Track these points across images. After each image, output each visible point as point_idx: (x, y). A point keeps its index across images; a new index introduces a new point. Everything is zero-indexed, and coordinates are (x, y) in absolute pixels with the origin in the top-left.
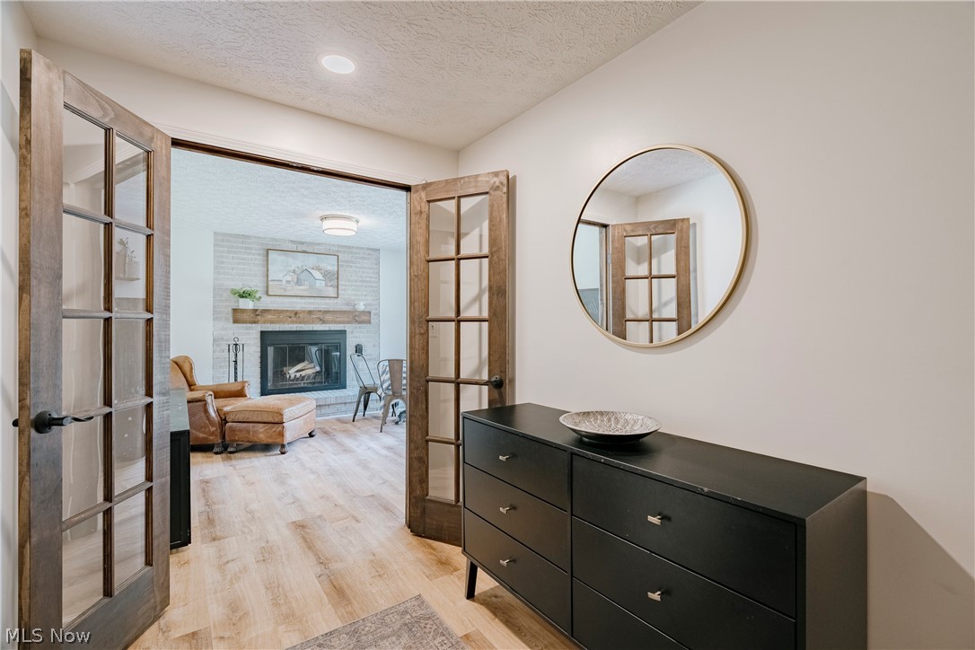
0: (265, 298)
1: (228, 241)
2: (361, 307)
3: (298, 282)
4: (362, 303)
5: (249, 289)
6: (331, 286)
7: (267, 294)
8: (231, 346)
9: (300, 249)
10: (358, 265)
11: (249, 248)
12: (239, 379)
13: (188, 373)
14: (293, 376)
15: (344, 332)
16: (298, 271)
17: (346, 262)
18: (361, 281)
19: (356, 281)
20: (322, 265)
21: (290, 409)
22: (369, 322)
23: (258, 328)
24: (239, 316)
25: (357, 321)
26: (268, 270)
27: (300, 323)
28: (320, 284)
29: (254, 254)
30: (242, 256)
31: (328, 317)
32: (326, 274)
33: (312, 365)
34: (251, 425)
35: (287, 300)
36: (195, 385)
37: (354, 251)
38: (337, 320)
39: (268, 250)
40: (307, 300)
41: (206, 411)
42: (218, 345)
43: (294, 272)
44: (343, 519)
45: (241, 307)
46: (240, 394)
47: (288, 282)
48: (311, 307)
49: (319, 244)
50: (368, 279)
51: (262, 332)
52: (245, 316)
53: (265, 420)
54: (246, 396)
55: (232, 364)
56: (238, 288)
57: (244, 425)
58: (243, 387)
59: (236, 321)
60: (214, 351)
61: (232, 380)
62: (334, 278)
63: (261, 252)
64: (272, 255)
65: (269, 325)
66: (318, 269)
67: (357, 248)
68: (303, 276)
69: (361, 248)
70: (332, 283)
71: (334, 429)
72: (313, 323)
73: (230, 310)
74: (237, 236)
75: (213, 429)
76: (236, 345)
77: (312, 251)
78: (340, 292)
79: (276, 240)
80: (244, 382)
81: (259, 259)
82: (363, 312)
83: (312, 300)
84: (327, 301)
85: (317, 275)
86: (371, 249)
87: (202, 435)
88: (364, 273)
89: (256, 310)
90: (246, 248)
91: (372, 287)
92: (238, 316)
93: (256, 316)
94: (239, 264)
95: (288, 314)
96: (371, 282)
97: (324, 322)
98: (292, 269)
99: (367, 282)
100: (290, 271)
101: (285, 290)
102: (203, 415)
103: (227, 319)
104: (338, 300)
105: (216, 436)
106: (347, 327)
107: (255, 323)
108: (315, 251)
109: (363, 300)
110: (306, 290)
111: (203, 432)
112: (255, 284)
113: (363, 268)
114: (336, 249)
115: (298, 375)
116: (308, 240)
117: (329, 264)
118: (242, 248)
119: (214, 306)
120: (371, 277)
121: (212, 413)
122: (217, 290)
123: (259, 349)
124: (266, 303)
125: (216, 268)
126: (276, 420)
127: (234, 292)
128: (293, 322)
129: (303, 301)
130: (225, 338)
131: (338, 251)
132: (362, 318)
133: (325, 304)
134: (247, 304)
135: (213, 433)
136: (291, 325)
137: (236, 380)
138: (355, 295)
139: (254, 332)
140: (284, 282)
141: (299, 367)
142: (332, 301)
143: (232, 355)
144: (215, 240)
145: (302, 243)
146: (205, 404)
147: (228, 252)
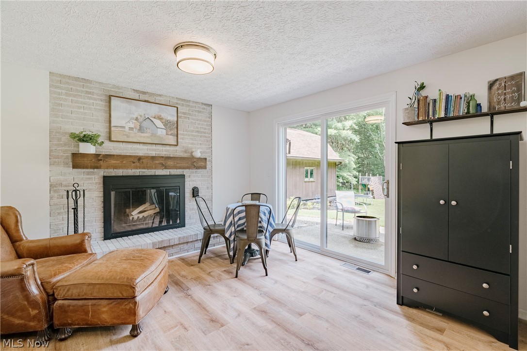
0: (107, 144)
1: (67, 83)
2: (198, 154)
3: (141, 129)
4: (199, 151)
5: (90, 133)
6: (171, 135)
7: (110, 139)
8: (70, 193)
9: (143, 97)
10: (194, 117)
11: (90, 93)
12: (80, 231)
13: (13, 226)
14: (136, 217)
15: (183, 176)
16: (141, 119)
17: (184, 113)
18: (198, 132)
19: (192, 131)
20: (163, 115)
21: (143, 276)
22: (205, 167)
23: (101, 173)
24: (80, 160)
25: (195, 166)
26: (110, 116)
27: (144, 168)
28: (162, 132)
29: (95, 99)
30: (83, 100)
31: (170, 163)
32: (167, 123)
33: (153, 206)
34: (90, 302)
35: (130, 146)
36: (21, 240)
37: (191, 104)
38: (178, 165)
39: (110, 96)
40: (149, 147)
41: (24, 289)
42: (55, 191)
43: (137, 119)
45: (81, 151)
46: (77, 249)
47: (131, 129)
48: (153, 154)
49: (160, 95)
50: (202, 130)
51: (104, 177)
52: (86, 161)
53: (110, 295)
54: (85, 251)
55: (72, 212)
56: (77, 132)
57: (80, 303)
58: (83, 241)
59: (75, 166)
60: (51, 198)
61: (71, 231)
62: (174, 127)
63: (103, 98)
64: (114, 102)
65: (111, 170)
66: (160, 118)
67: (194, 102)
68: (146, 124)
69: (197, 103)
70: (172, 132)
71: (184, 277)
72: (155, 168)
73: (69, 154)
74: (77, 79)
75: (34, 312)
76: (76, 191)
77: (153, 101)
78: (179, 140)
79: (118, 87)
80: (84, 234)
81: (101, 105)
82: (200, 158)
83: (154, 147)
84: (168, 148)
85: (158, 123)
86: (205, 104)
87: (17, 321)
88: (199, 124)
89: (99, 155)
90: (87, 92)
91: (205, 137)
92: (78, 161)
93: (97, 161)
94: (79, 108)
95: (132, 159)
96: (205, 133)
97: (166, 167)
98: (135, 116)
99: (202, 132)
100: (132, 119)
101: (128, 136)
102: (18, 293)
103: (66, 164)
104: (177, 148)
105: (39, 321)
106: (186, 172)
107: (97, 168)
108: (157, 102)
109: (198, 148)
110: (148, 137)
111: (20, 318)
112: (97, 128)
113: (198, 120)
114: (175, 101)
115: (141, 216)
116: (150, 91)
117: (170, 114)
118: (82, 92)
119: (51, 151)
120: (205, 129)
121: (34, 290)
122: (53, 134)
123: (101, 194)
124: (109, 148)
125: (52, 110)
126: (125, 295)
127: (73, 136)
128: (136, 168)
129: (145, 147)
130: (64, 183)
131: (177, 103)
132: (199, 164)
133: (166, 151)
134: (88, 149)
135: (34, 317)
136: (134, 171)
137: (76, 231)
138: (192, 144)
139: (96, 177)
140: (127, 129)
141: (141, 208)
142: (172, 148)
143: (71, 202)
144: (51, 80)
145: (144, 93)
146: (22, 280)
147: (67, 95)
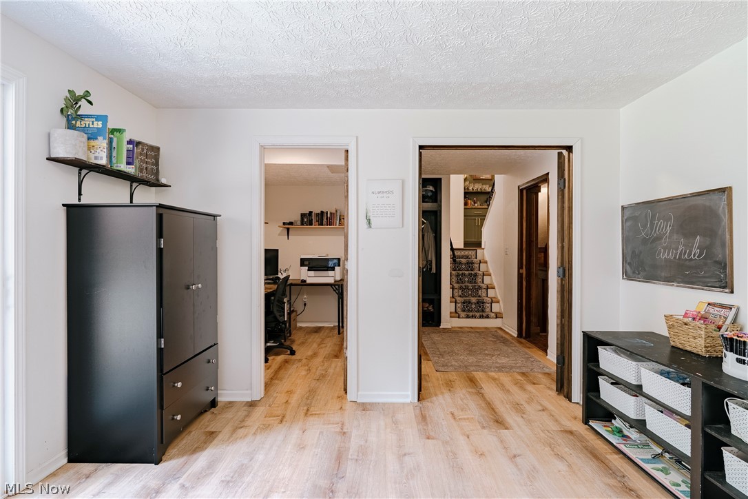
44: (465, 419)
